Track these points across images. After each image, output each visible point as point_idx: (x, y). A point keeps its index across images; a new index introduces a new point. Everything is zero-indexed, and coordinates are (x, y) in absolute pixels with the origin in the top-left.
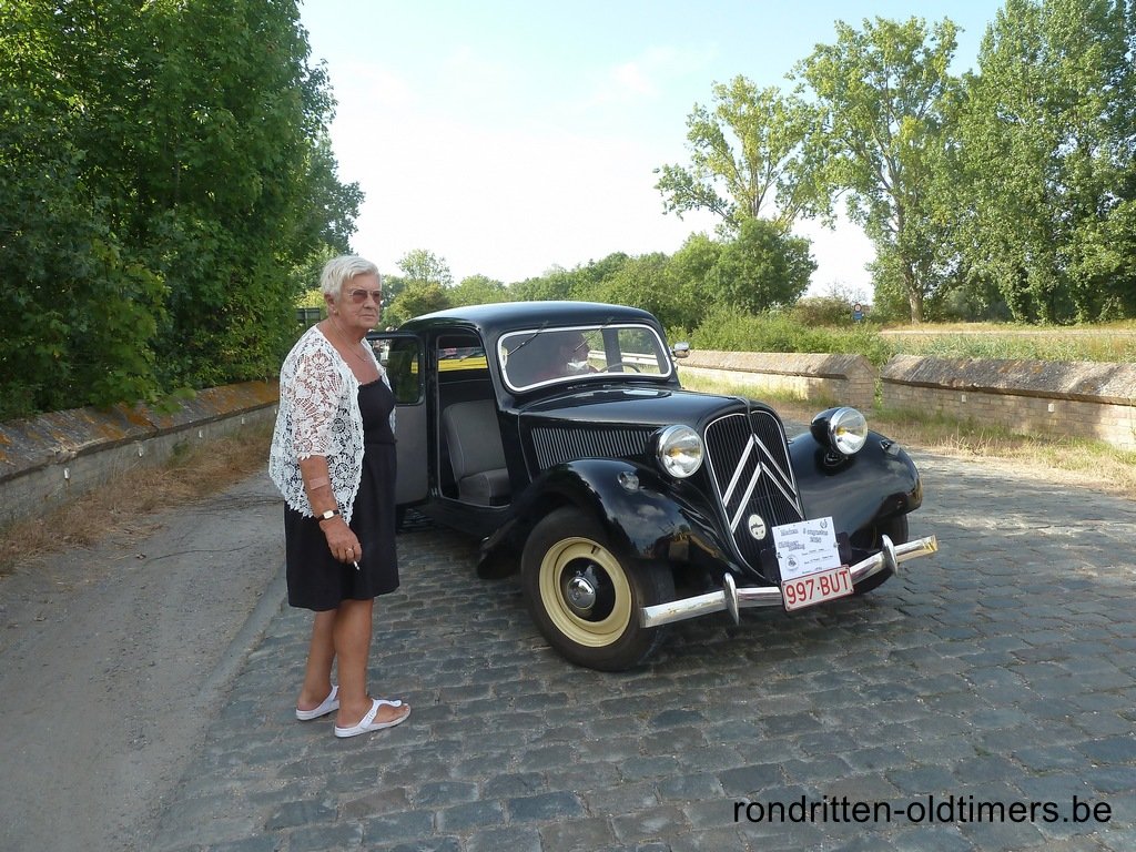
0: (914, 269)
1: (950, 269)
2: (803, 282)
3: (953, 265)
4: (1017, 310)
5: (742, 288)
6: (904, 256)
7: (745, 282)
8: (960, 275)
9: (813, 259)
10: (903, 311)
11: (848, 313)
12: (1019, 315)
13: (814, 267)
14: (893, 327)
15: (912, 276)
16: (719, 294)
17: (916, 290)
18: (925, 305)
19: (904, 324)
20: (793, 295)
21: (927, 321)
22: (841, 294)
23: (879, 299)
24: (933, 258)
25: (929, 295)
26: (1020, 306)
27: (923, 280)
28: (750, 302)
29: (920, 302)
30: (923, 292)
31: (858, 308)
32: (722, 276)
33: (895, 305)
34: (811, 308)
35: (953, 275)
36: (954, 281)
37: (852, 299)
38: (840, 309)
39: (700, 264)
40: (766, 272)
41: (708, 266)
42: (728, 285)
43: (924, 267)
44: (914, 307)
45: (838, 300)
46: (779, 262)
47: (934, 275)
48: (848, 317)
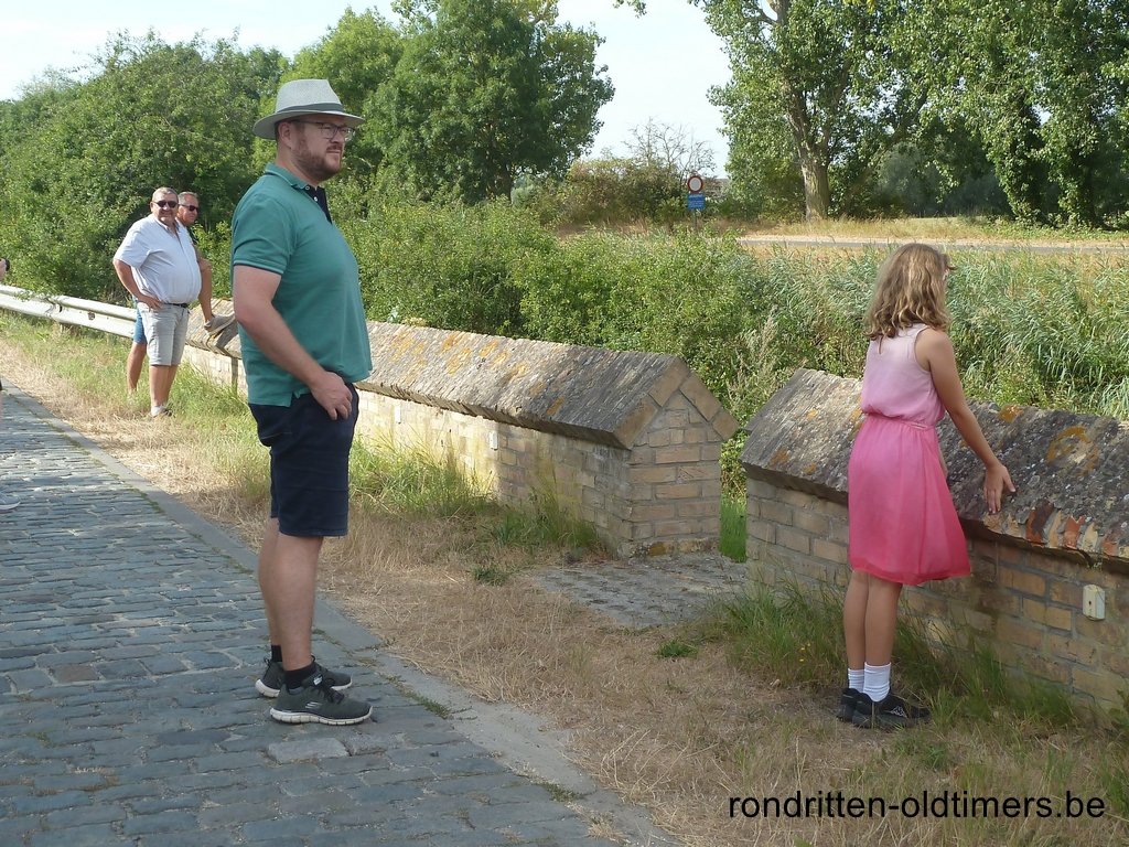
0: (809, 104)
1: (882, 105)
2: (583, 126)
3: (888, 98)
4: (1019, 196)
5: (445, 134)
6: (789, 74)
7: (452, 121)
8: (903, 117)
9: (603, 77)
10: (788, 192)
11: (676, 193)
12: (1024, 206)
13: (604, 93)
14: (769, 227)
15: (806, 118)
16: (396, 147)
17: (815, 148)
18: (833, 181)
19: (790, 222)
20: (562, 153)
21: (836, 216)
22: (662, 154)
23: (737, 165)
24: (847, 82)
25: (840, 161)
26: (1025, 186)
27: (828, 128)
28: (466, 167)
29: (822, 173)
30: (830, 153)
31: (695, 185)
32: (401, 106)
33: (772, 181)
34: (601, 181)
35: (887, 117)
36: (890, 130)
37: (683, 162)
38: (659, 185)
39: (356, 78)
40: (498, 100)
41: (372, 82)
42: (416, 126)
43: (831, 98)
44: (811, 184)
45: (655, 164)
46: (528, 80)
47: (851, 118)
48: (675, 202)
